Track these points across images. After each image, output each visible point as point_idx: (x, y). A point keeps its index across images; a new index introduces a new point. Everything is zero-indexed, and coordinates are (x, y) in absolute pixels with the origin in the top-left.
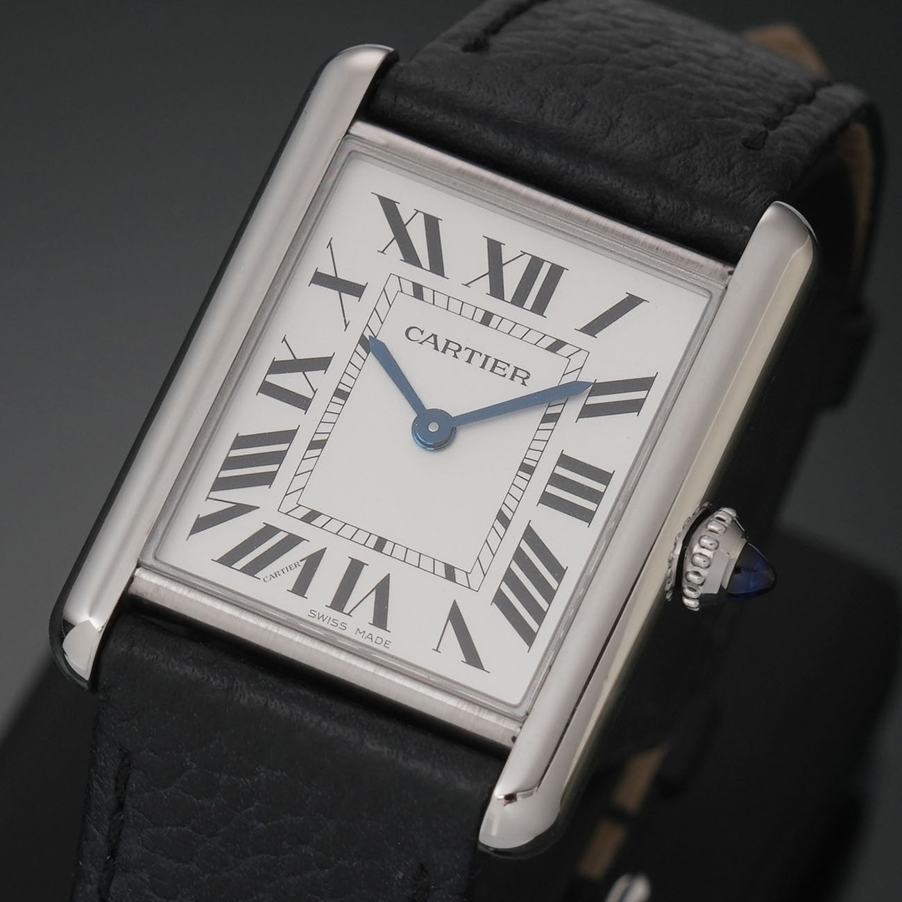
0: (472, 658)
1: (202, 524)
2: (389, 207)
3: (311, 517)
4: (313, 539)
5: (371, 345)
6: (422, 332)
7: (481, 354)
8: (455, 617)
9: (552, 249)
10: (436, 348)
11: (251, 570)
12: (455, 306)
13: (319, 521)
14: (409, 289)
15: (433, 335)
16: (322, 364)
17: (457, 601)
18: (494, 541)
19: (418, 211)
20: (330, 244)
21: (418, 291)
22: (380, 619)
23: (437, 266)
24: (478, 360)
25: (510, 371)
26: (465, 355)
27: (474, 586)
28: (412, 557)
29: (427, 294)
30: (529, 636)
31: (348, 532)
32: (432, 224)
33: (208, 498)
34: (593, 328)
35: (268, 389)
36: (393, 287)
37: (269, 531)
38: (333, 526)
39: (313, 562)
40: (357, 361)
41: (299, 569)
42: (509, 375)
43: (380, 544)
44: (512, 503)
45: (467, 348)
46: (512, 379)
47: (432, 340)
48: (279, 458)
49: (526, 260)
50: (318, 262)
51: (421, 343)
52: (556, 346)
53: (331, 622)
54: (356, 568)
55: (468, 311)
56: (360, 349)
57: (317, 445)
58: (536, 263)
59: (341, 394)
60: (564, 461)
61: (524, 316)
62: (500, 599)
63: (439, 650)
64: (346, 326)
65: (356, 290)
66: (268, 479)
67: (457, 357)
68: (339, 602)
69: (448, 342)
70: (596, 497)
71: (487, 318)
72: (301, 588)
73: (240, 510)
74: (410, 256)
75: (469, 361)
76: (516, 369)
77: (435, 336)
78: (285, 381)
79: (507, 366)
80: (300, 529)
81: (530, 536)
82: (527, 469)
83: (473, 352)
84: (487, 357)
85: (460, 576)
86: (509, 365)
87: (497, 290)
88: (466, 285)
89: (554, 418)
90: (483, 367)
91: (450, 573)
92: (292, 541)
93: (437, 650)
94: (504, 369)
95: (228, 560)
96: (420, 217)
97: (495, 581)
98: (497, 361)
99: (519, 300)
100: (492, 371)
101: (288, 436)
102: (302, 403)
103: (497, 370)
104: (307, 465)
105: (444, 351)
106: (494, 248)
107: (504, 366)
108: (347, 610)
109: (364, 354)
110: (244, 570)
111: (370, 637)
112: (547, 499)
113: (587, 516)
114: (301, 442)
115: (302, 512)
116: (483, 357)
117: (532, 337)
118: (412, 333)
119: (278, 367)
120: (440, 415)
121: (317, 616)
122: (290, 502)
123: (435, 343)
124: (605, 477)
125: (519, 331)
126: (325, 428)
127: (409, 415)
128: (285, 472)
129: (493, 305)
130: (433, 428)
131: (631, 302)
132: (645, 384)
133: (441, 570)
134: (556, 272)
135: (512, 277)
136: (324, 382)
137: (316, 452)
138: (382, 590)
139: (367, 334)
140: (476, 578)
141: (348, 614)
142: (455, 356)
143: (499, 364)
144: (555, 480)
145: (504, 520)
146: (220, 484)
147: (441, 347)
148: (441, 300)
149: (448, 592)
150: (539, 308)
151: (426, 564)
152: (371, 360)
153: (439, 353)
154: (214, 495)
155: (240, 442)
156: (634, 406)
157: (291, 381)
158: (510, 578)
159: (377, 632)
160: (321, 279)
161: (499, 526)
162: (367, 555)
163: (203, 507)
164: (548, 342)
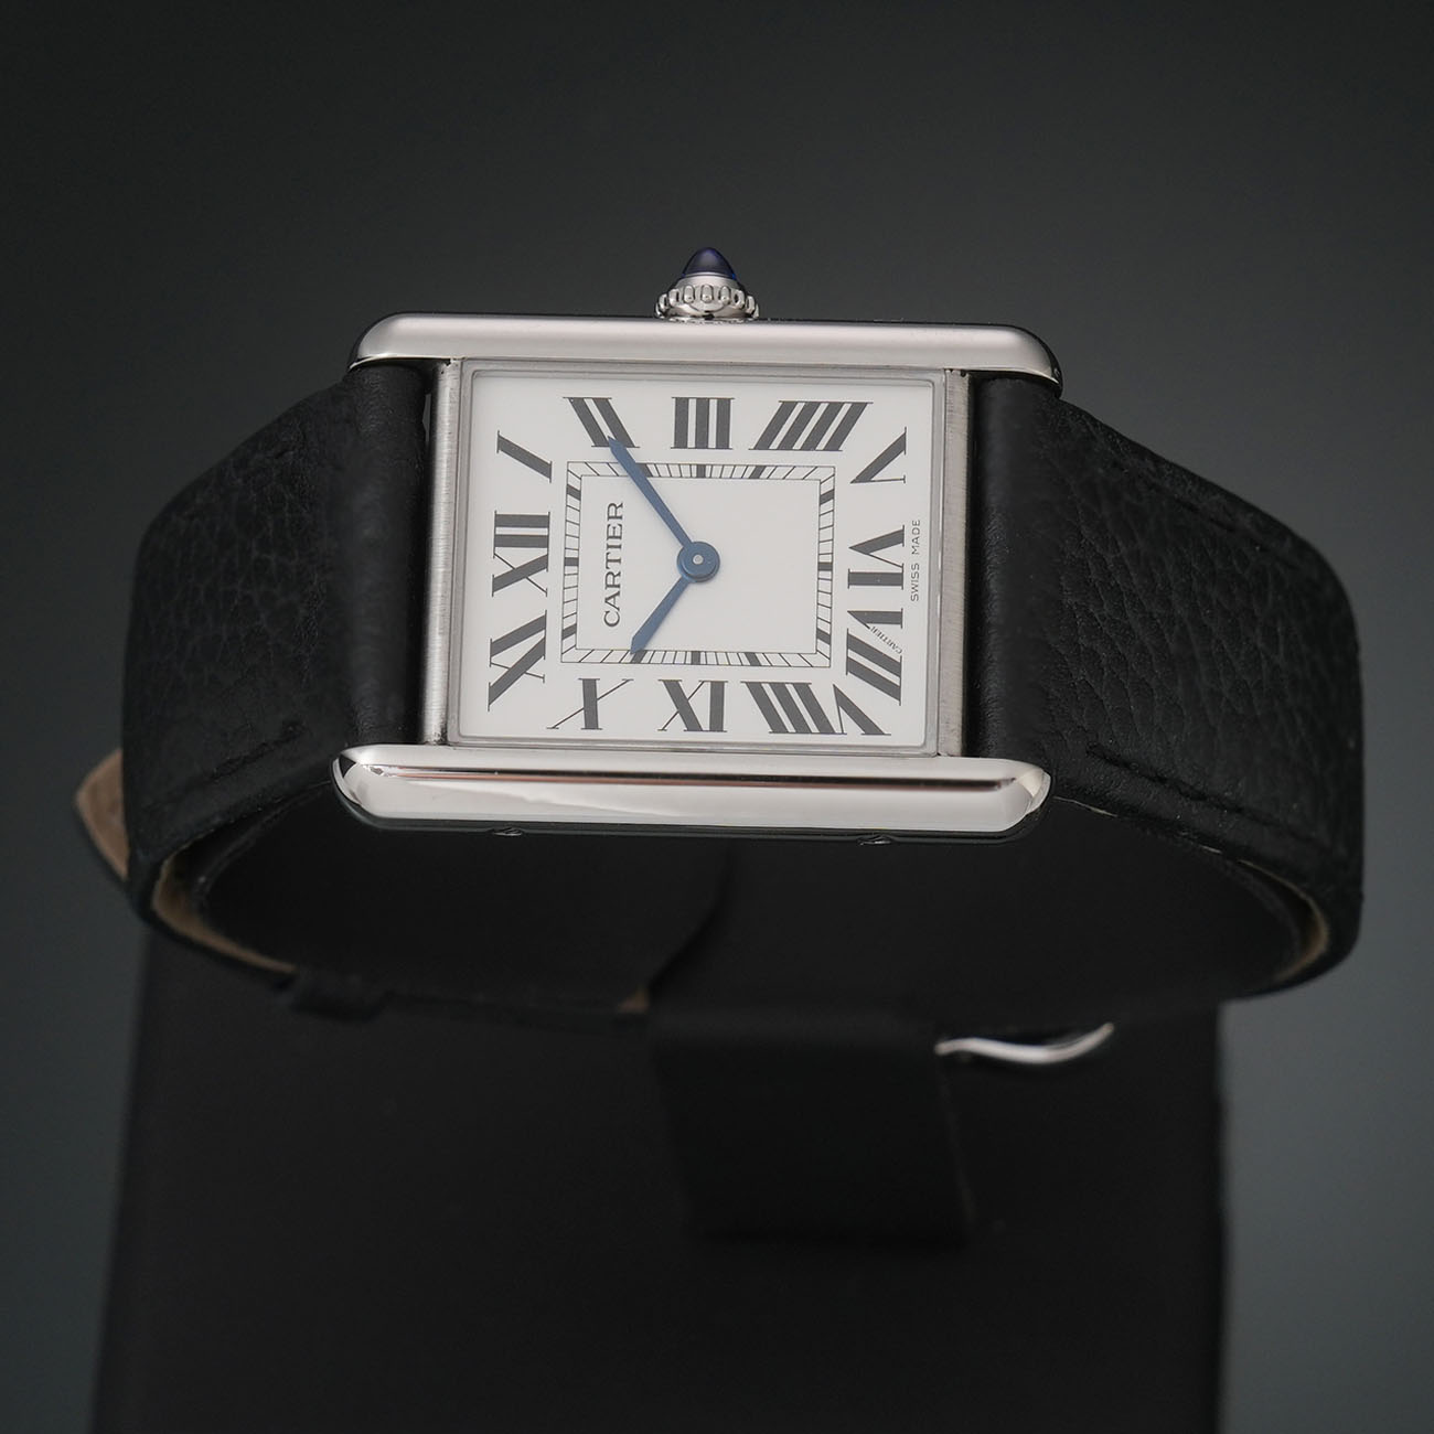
0: (899, 447)
1: (869, 728)
2: (496, 691)
3: (824, 637)
4: (844, 626)
5: (638, 652)
6: (607, 612)
7: (608, 553)
8: (866, 476)
9: (483, 531)
10: (618, 594)
11: (895, 667)
12: (570, 595)
13: (825, 628)
14: (570, 641)
15: (606, 602)
16: (673, 687)
17: (851, 481)
18: (781, 473)
19: (491, 663)
20: (554, 727)
21: (569, 632)
22: (896, 538)
23: (539, 624)
24: (614, 554)
25: (614, 522)
26: (614, 568)
27: (830, 472)
28: (826, 534)
29: (568, 623)
30: (858, 409)
31: (825, 599)
32: (498, 647)
33: (843, 733)
34: (544, 468)
35: (717, 724)
36: (574, 655)
37: (852, 667)
38: (825, 614)
39: (865, 617)
40: (658, 657)
41: (877, 626)
42: (619, 521)
43: (825, 567)
44: (739, 472)
45: (607, 568)
46: (621, 518)
47: (611, 601)
48: (779, 688)
49: (501, 551)
50: (575, 729)
51: (618, 609)
52: (574, 492)
53: (916, 579)
54: (856, 579)
55: (570, 581)
56: (646, 659)
57: (753, 659)
58: (500, 541)
59: (696, 658)
60: (680, 442)
61: (555, 533)
62: (834, 445)
64: (627, 681)
65: (589, 687)
66: (803, 689)
67: (620, 573)
68: (895, 580)
69: (608, 586)
70: (703, 404)
71: (572, 562)
72: (895, 618)
73: (843, 701)
74: (539, 652)
75: (619, 561)
76: (609, 518)
77: (607, 600)
78: (703, 715)
79: (610, 527)
80: (839, 641)
81: (764, 443)
82: (701, 471)
83: (608, 561)
84: (609, 547)
85: (826, 488)
87: (541, 564)
88: (546, 592)
89: (645, 468)
90: (620, 547)
91: (827, 497)
92: (853, 643)
93: (904, 479)
94: (614, 528)
95: (894, 691)
96: (495, 659)
97: (818, 457)
98: (609, 537)
99: (543, 542)
100: (620, 538)
101: (755, 689)
102: (718, 689)
103: (617, 534)
104: (776, 660)
105: (618, 586)
106: (500, 583)
107: (611, 530)
108: (899, 570)
109: (649, 654)
110: (898, 674)
111: (916, 540)
112: (723, 443)
113: (724, 405)
114: (755, 674)
115: (823, 646)
116: (610, 550)
117: (572, 515)
118: (612, 619)
119: (692, 724)
120: (684, 560)
122: (818, 660)
123: (613, 596)
124: (681, 404)
125: (572, 530)
126: (734, 659)
127: (694, 592)
128: (788, 677)
129: (556, 561)
130: (698, 560)
131: (505, 446)
132: (579, 405)
133: (828, 506)
134: (501, 520)
135: (521, 556)
136: (689, 679)
137: (760, 658)
138: (867, 548)
139: (629, 658)
140: (822, 474)
141: (902, 567)
143: (611, 534)
144: (702, 443)
145: (758, 472)
146: (825, 728)
147: (616, 590)
148: (570, 609)
149: (846, 491)
150: (543, 521)
151: (826, 521)
152: (652, 646)
153: (621, 589)
154: (837, 729)
155: (777, 727)
156: (604, 404)
157: (701, 707)
158: (810, 445)
159: (908, 536)
160: (591, 722)
161: (765, 474)
162: (840, 574)
163: (853, 734)
164: (572, 501)
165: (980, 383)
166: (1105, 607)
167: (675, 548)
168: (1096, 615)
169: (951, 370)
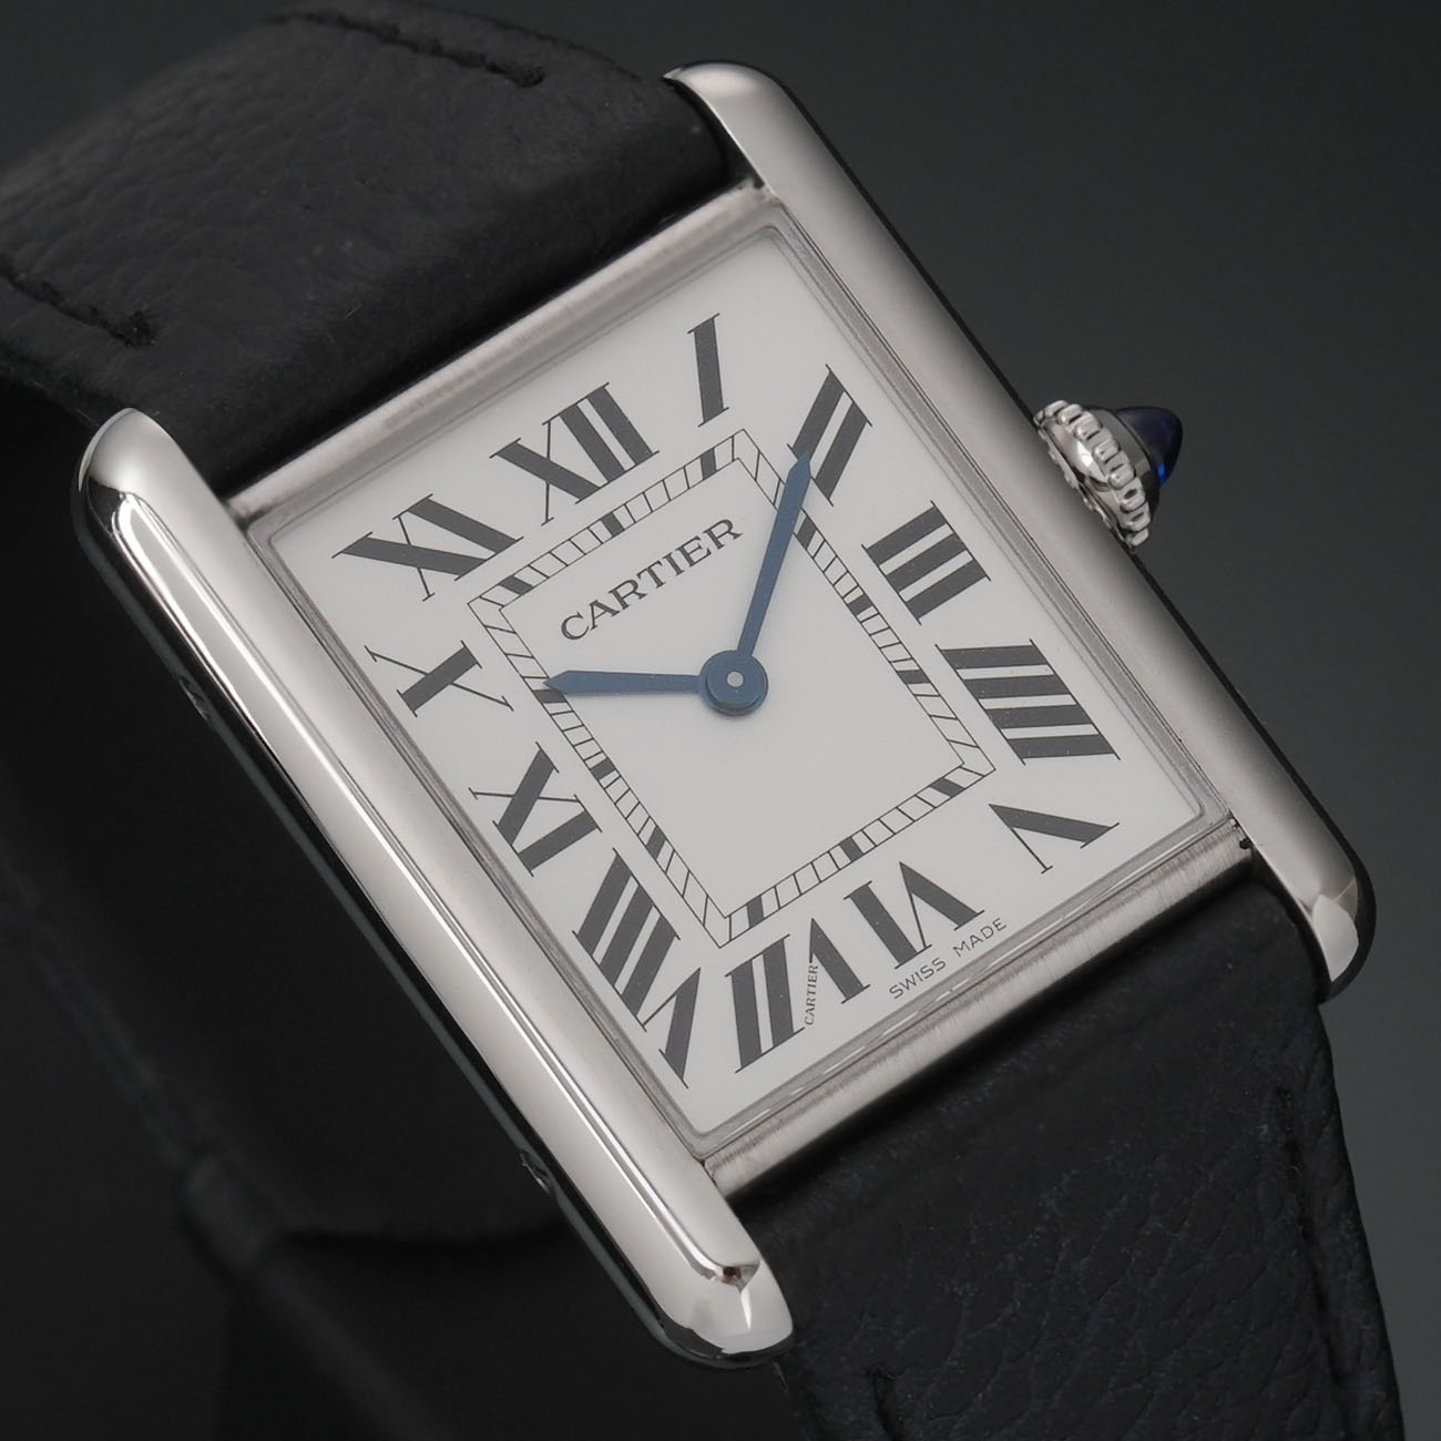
0: (1086, 833)
1: (676, 1054)
2: (367, 548)
3: (755, 912)
4: (789, 927)
5: (555, 691)
6: (579, 616)
7: (659, 562)
8: (1014, 818)
9: (570, 385)
10: (614, 613)
11: (782, 1032)
12: (567, 553)
13: (768, 905)
14: (506, 595)
15: (592, 605)
16: (541, 768)
17: (992, 803)
18: (935, 706)
19: (399, 517)
20: (373, 654)
21: (516, 585)
22: (959, 913)
23: (498, 542)
24: (665, 571)
25: (707, 542)
26: (646, 583)
27: (985, 768)
28: (896, 821)
29: (527, 577)
30: (1097, 745)
31: (806, 879)
32: (428, 510)
33: (643, 1025)
34: (712, 403)
35: (534, 857)
36: (490, 614)
37: (741, 978)
38: (788, 890)
39: (821, 946)
40: (566, 721)
41: (822, 971)
42: (713, 547)
43: (851, 850)
44: (896, 653)
45: (639, 575)
46: (720, 546)
47: (598, 611)
48: (643, 903)
49: (560, 426)
50: (391, 683)
51: (594, 627)
52: (708, 464)
53: (922, 976)
54: (865, 900)
55: (586, 541)
56: (553, 707)
57: (656, 843)
58: (572, 417)
59: (603, 769)
60: (879, 552)
61: (638, 477)
62: (1024, 749)
63: (1048, 866)
64: (507, 704)
65: (462, 661)
66: (665, 934)
67: (644, 595)
68: (901, 949)
69: (614, 592)
70: (953, 545)
71: (612, 524)
72: (849, 985)
73: (687, 995)
74: (460, 566)
75: (660, 584)
76: (709, 532)
77: (595, 604)
78: (531, 833)
79: (697, 541)
80: (765, 935)
81: (957, 658)
82: (860, 605)
83: (649, 569)
84: (669, 557)
85: (958, 778)
86: (697, 538)
87: (580, 488)
88: (547, 520)
89: (809, 529)
90: (679, 571)
91: (947, 788)
92: (775, 956)
93: (1047, 869)
94: (700, 547)
95: (750, 1051)
96: (409, 519)
97: (995, 742)
98: (681, 549)
99: (612, 470)
100: (692, 563)
101: (619, 873)
102: (582, 825)
103: (694, 557)
104: (678, 873)
105: (625, 606)
106: (515, 454)
107: (694, 545)
108: (918, 946)
109: (562, 707)
110: (777, 1042)
111: (975, 940)
112: (919, 607)
113: (973, 573)
114: (638, 860)
115: (741, 919)
116: (665, 562)
117: (675, 485)
118: (572, 628)
119: (510, 825)
120: (719, 665)
121: (901, 987)
122: (718, 927)
123: (607, 609)
124: (933, 518)
125: (657, 496)
126: (638, 819)
127: (691, 707)
128: (667, 903)
129: (599, 504)
130: (735, 679)
131: (705, 336)
132: (832, 389)
133: (936, 797)
134: (601, 399)
135: (570, 455)
136: (570, 781)
137: (666, 851)
138: (916, 884)
139: (538, 685)
140: (974, 760)
141: (926, 948)
142: (641, 596)
143: (688, 548)
144: (899, 580)
145: (914, 677)
146: (634, 998)
147: (616, 605)
148: (548, 565)
149: (973, 807)
150: (640, 452)
151: (916, 809)
152: (578, 703)
153: (623, 613)
154: (643, 1014)
155: (588, 936)
156: (856, 421)
157: (542, 821)
158: (1001, 719)
159: (973, 927)
160: (416, 697)
161: (918, 688)
162: (856, 875)
163: (651, 1040)
164: (695, 471)
165: (1251, 876)
166: (1084, 1261)
167: (730, 642)
168: (1062, 1256)
169: (1237, 825)
